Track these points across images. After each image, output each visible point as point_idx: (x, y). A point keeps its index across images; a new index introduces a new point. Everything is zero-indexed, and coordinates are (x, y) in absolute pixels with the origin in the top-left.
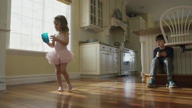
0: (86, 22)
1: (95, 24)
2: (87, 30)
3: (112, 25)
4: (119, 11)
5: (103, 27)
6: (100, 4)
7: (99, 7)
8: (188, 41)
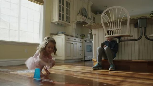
0: (56, 18)
1: (63, 20)
2: (57, 24)
3: (78, 21)
4: (85, 9)
5: (70, 22)
6: (68, 4)
7: (67, 6)
8: (121, 34)
